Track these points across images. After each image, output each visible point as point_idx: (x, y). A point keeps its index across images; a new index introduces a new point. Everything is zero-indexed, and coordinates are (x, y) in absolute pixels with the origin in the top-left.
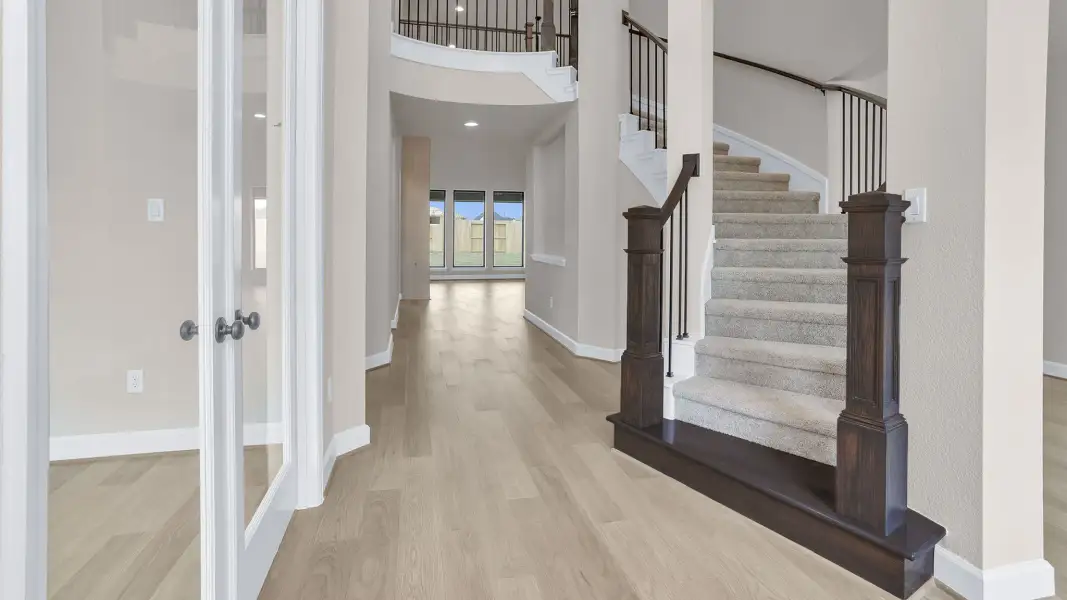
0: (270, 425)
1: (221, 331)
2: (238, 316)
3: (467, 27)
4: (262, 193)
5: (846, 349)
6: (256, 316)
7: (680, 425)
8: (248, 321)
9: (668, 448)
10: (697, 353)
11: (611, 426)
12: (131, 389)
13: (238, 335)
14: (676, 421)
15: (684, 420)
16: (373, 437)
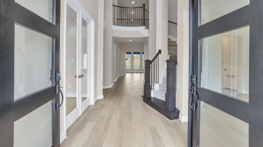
0: (87, 94)
1: (79, 77)
2: (81, 75)
3: (130, 19)
4: (86, 53)
5: (166, 84)
6: (83, 75)
7: (154, 98)
8: (82, 76)
9: (152, 102)
10: (159, 86)
11: (143, 98)
12: (69, 87)
13: (81, 77)
14: (154, 97)
15: (156, 97)
16: (104, 97)
